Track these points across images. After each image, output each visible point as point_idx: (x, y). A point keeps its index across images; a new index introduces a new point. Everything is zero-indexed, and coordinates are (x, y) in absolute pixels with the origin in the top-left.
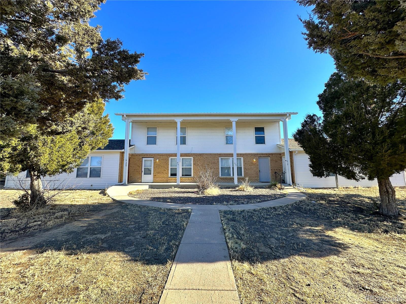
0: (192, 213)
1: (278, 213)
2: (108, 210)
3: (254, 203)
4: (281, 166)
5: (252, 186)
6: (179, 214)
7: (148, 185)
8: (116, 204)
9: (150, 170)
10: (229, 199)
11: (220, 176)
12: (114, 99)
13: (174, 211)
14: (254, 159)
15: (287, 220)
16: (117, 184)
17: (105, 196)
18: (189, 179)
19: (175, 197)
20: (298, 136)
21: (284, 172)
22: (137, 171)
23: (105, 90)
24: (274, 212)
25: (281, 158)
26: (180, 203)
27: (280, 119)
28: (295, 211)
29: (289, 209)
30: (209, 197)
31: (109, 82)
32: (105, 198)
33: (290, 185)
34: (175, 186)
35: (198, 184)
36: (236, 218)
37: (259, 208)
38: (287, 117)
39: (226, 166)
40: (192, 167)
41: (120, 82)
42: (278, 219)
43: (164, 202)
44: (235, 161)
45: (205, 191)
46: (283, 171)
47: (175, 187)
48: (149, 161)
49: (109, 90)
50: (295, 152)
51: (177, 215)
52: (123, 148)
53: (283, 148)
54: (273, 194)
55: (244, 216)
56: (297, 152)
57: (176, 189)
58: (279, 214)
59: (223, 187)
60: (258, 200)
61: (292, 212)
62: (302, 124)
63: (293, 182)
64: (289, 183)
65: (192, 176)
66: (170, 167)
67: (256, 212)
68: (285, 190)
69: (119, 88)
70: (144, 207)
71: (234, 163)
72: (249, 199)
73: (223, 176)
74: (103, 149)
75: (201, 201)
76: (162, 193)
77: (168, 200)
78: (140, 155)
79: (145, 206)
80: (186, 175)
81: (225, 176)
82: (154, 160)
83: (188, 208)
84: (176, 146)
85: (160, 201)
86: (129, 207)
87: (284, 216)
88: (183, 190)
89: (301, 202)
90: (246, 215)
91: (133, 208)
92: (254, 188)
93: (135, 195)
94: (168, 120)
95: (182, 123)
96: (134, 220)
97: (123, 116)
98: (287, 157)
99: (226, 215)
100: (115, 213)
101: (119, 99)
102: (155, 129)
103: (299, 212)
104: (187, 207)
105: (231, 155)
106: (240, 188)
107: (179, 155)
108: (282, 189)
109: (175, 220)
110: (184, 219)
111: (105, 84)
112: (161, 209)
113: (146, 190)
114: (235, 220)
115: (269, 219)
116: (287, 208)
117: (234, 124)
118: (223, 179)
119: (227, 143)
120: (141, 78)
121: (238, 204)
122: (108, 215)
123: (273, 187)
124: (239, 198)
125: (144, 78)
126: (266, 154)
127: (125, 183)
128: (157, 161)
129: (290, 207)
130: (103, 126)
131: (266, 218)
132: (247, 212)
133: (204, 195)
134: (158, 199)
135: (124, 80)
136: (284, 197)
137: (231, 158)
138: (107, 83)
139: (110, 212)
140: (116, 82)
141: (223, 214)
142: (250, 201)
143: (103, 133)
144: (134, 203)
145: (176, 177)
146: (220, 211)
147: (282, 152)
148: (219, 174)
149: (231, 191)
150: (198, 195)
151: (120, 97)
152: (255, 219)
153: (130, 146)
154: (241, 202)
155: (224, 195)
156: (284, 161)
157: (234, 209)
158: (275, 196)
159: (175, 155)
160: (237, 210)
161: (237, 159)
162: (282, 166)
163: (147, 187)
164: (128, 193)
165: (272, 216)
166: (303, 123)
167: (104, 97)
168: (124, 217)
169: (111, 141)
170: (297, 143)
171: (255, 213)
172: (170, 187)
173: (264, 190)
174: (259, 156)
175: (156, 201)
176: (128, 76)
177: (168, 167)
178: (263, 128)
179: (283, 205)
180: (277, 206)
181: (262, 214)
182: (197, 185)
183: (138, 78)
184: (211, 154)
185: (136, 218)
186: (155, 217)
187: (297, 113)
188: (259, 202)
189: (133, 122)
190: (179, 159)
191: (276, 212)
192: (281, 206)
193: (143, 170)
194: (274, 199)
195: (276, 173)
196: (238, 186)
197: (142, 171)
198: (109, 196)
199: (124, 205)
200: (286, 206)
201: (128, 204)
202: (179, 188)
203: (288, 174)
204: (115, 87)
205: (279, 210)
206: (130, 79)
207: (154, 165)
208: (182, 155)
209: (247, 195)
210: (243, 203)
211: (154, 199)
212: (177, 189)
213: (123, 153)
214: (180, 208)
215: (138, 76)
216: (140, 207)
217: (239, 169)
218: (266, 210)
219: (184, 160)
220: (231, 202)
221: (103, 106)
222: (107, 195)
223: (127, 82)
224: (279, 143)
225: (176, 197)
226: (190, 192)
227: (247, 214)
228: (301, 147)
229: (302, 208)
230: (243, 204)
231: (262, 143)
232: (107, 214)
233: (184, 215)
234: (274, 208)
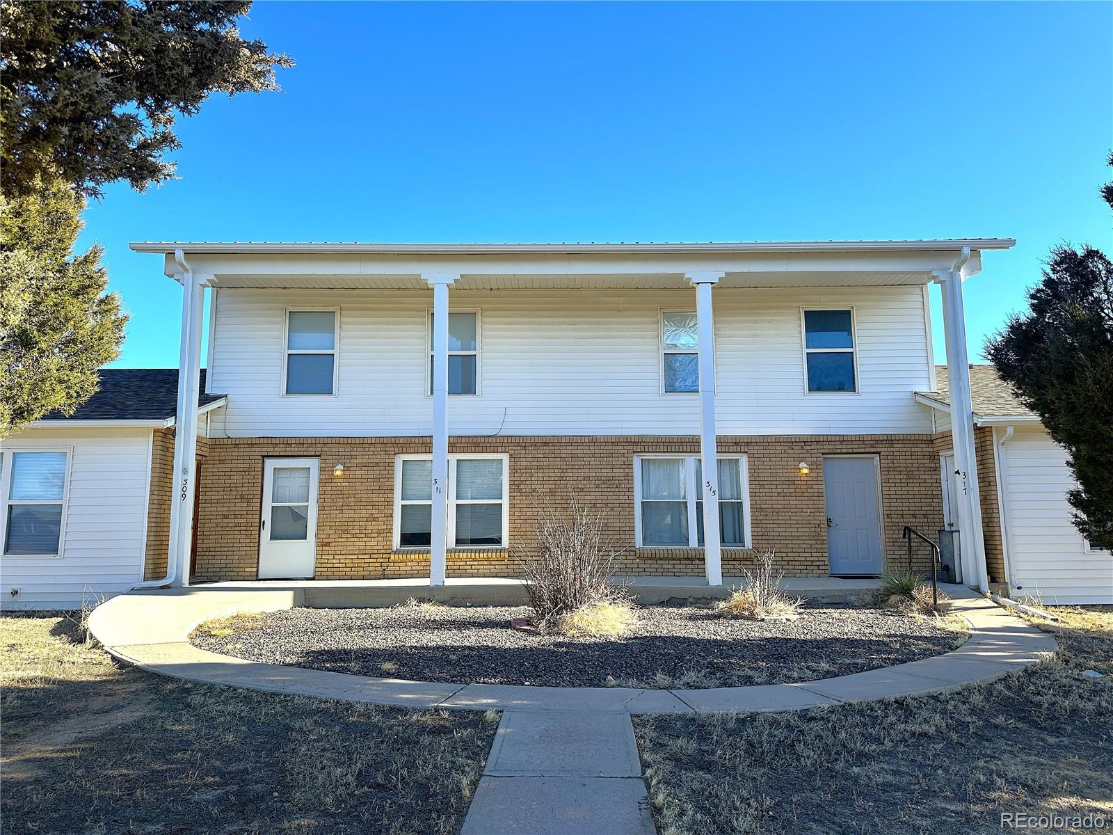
0: (501, 731)
1: (918, 729)
2: (94, 713)
3: (802, 680)
4: (933, 497)
5: (790, 597)
6: (438, 731)
7: (291, 593)
8: (133, 687)
9: (299, 517)
10: (681, 659)
11: (639, 542)
12: (125, 183)
13: (415, 718)
14: (802, 465)
15: (961, 763)
16: (137, 586)
17: (79, 648)
18: (488, 560)
19: (422, 648)
20: (1012, 356)
21: (947, 528)
22: (238, 525)
23: (79, 140)
24: (901, 727)
25: (934, 458)
26: (446, 680)
27: (928, 273)
28: (1000, 720)
29: (973, 711)
30: (585, 647)
31: (101, 103)
32: (80, 653)
33: (977, 592)
34: (424, 596)
35: (530, 582)
36: (713, 753)
37: (826, 706)
38: (963, 263)
39: (665, 496)
40: (505, 502)
41: (157, 101)
42: (919, 758)
43: (365, 672)
44: (710, 473)
45: (566, 615)
46: (946, 521)
47: (421, 600)
48: (297, 474)
49: (99, 140)
50: (1002, 429)
51: (426, 739)
52: (169, 409)
53: (945, 409)
54: (895, 636)
55: (752, 745)
56: (1010, 430)
57: (425, 607)
58: (923, 735)
59: (655, 599)
60: (824, 666)
61: (988, 724)
62: (1033, 297)
63: (994, 576)
64: (973, 583)
65: (505, 542)
66: (398, 503)
67: (813, 724)
68: (952, 616)
69: (150, 129)
70: (267, 701)
71: (704, 484)
72: (779, 657)
73: (652, 542)
74: (72, 417)
75: (548, 670)
76: (360, 628)
77: (388, 666)
78: (251, 443)
79: (273, 695)
80: (474, 541)
81: (661, 543)
82: (321, 469)
83: (485, 701)
84: (431, 402)
85: (345, 670)
86: (196, 699)
87: (951, 745)
88: (461, 613)
89: (1030, 673)
90: (765, 736)
91: (213, 706)
92: (801, 606)
93: (226, 640)
94: (387, 278)
95: (457, 292)
96: (217, 763)
97: (171, 254)
98: (962, 456)
99: (665, 739)
100: (125, 728)
101: (149, 183)
102: (325, 320)
103: (1020, 725)
104: (480, 697)
105: (690, 445)
106: (733, 603)
107: (440, 444)
108: (938, 610)
109: (419, 762)
110: (460, 760)
111: (83, 113)
112: (349, 707)
113: (281, 616)
114: (711, 763)
115: (878, 761)
116: (964, 703)
117: (704, 297)
118: (654, 558)
119: (670, 389)
120: (257, 84)
121: (724, 685)
122: (92, 740)
123: (894, 598)
124: (731, 656)
125: (272, 82)
126: (861, 440)
127: (178, 579)
128: (338, 473)
129: (977, 699)
130: (74, 307)
131: (862, 754)
132: (767, 726)
133: (561, 639)
134: (336, 660)
135: (174, 92)
136: (952, 649)
137: (690, 460)
138: (89, 109)
139: (101, 724)
140: (135, 103)
141: (653, 734)
142: (785, 671)
143: (74, 341)
144: (220, 680)
145: (428, 552)
146: (638, 720)
147: (940, 430)
148: (632, 536)
149: (691, 618)
150: (530, 638)
151: (153, 171)
152: (809, 757)
153: (205, 399)
154: (741, 673)
155: (656, 637)
156: (951, 472)
157: (704, 710)
158: (903, 645)
159: (425, 444)
160: (719, 711)
161: (720, 462)
162: (940, 496)
163: (282, 601)
164: (191, 628)
165: (888, 744)
166: (1038, 291)
167: (74, 171)
168: (171, 751)
169: (110, 377)
170: (1010, 386)
171: (805, 726)
172: (399, 597)
173: (852, 613)
174: (827, 448)
175: (328, 670)
176: (191, 75)
177: (390, 504)
178: (847, 314)
179: (945, 690)
180: (915, 694)
181: (843, 735)
182: (527, 587)
183: (243, 84)
184: (592, 441)
185: (225, 752)
186: (324, 750)
187: (1008, 243)
188: (828, 674)
189: (220, 286)
190: (444, 463)
191: (910, 727)
192: (932, 697)
193: (267, 516)
194: (903, 661)
195: (907, 531)
196: (726, 596)
197: (261, 524)
198: (96, 645)
199: (172, 691)
200: (959, 693)
201: (189, 685)
202: (443, 603)
203: (969, 534)
204: (128, 124)
205: (925, 713)
206: (203, 85)
207: (322, 492)
208: (455, 444)
209: (767, 640)
210: (748, 681)
211: (319, 660)
212: (431, 611)
213: (170, 433)
214: (445, 705)
215: (242, 74)
216: (247, 700)
217: (730, 512)
218: (861, 712)
219: (466, 468)
220: (691, 676)
221: (70, 210)
222: (89, 643)
223: (186, 101)
224: (923, 388)
225: (427, 648)
226: (491, 624)
227: (770, 735)
228: (1032, 407)
229: (1039, 705)
230: (752, 684)
231: (841, 389)
232: (89, 734)
233: (462, 740)
234: (900, 703)
